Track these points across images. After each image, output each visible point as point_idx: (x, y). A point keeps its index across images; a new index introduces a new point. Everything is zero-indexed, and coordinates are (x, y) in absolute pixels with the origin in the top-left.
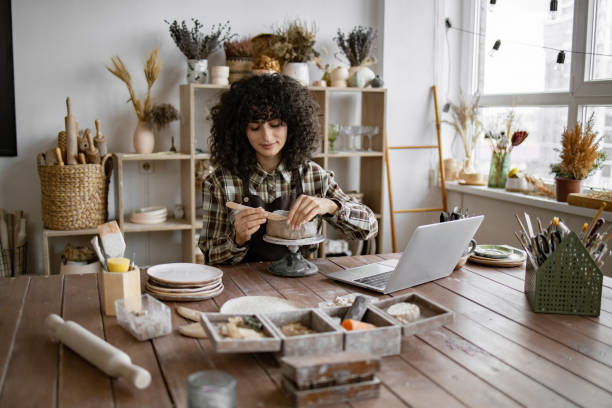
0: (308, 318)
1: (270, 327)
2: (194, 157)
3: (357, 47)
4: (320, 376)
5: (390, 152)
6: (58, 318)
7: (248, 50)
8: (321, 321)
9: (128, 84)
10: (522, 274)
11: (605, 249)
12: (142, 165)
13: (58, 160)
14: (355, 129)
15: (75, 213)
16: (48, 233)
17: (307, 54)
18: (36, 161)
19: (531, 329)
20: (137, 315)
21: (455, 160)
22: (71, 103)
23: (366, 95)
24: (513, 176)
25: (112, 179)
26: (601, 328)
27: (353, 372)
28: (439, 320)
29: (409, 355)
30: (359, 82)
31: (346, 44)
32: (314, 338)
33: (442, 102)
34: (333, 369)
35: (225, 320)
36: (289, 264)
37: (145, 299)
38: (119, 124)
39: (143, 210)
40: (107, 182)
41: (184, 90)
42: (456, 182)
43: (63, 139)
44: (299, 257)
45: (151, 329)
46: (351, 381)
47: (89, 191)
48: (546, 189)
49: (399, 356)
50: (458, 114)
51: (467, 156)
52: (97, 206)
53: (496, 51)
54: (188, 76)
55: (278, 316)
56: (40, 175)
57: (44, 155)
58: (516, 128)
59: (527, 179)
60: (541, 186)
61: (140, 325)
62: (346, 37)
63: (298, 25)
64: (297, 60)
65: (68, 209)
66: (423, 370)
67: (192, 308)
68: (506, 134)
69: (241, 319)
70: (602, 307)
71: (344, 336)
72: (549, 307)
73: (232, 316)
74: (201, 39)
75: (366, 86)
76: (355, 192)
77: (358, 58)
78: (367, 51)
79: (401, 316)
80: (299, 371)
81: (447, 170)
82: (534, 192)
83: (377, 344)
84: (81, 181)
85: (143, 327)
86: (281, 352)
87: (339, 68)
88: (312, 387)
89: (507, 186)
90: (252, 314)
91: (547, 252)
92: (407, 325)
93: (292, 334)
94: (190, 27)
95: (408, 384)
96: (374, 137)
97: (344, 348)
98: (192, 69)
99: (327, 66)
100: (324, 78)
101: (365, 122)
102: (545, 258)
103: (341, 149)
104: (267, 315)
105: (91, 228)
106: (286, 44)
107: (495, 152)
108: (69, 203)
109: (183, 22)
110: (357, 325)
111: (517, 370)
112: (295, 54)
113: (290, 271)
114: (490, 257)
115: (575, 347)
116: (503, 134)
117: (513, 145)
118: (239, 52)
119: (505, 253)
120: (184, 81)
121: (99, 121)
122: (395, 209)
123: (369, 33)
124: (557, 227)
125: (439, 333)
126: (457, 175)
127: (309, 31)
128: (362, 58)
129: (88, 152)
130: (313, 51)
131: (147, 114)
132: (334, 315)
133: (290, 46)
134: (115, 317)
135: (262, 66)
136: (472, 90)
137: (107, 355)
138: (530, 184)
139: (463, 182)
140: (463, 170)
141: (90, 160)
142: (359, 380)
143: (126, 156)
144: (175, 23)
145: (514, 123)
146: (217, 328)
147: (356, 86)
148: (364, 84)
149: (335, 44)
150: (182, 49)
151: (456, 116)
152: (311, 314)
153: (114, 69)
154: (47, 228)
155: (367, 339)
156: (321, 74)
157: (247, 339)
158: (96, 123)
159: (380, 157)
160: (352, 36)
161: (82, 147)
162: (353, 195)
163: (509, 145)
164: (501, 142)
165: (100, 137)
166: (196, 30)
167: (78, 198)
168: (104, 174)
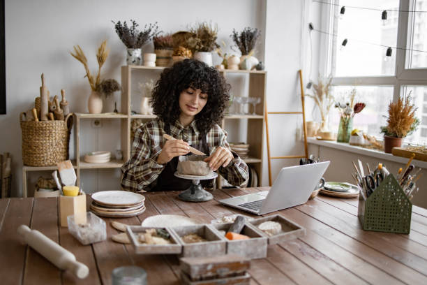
0: (202, 230)
1: (175, 237)
2: (130, 116)
3: (246, 42)
4: (207, 272)
5: (268, 115)
6: (27, 228)
7: (169, 43)
8: (212, 233)
9: (85, 65)
10: (356, 203)
11: (414, 186)
12: (93, 122)
13: (34, 118)
14: (244, 99)
15: (45, 154)
16: (26, 168)
17: (211, 46)
18: (19, 119)
19: (360, 242)
20: (83, 227)
21: (315, 123)
22: (44, 76)
23: (252, 75)
24: (355, 134)
25: (72, 131)
26: (410, 242)
27: (231, 269)
28: (294, 234)
29: (273, 258)
30: (247, 66)
31: (239, 40)
32: (205, 245)
33: (306, 82)
34: (217, 266)
35: (143, 231)
36: (193, 193)
37: (89, 216)
38: (78, 93)
39: (94, 153)
40: (69, 133)
41: (124, 70)
42: (315, 138)
43: (38, 102)
44: (200, 188)
45: (92, 236)
46: (229, 276)
47: (55, 139)
48: (378, 144)
49: (265, 259)
50: (317, 90)
51: (323, 120)
52: (61, 150)
53: (344, 47)
54: (128, 60)
55: (181, 229)
56: (21, 127)
57: (25, 114)
58: (357, 100)
59: (365, 137)
60: (375, 141)
61: (84, 234)
62: (239, 35)
63: (205, 26)
64: (204, 50)
65: (41, 152)
66: (282, 269)
67: (122, 223)
68: (350, 105)
69: (155, 231)
70: (411, 227)
71: (227, 243)
72: (375, 227)
73: (149, 229)
74: (137, 34)
75: (252, 69)
76: (243, 143)
77: (247, 50)
78: (253, 45)
79: (268, 231)
80: (192, 268)
81: (308, 129)
82: (369, 146)
83: (250, 250)
84: (50, 132)
85: (86, 235)
86: (182, 255)
87: (234, 56)
88: (201, 279)
89: (350, 141)
90: (163, 227)
91: (373, 187)
92: (272, 237)
93: (191, 242)
94: (130, 25)
95: (270, 279)
96: (257, 105)
97: (226, 252)
98: (131, 55)
99: (226, 54)
100: (223, 63)
101: (251, 94)
102: (372, 192)
103: (234, 113)
104: (173, 228)
105: (56, 165)
106: (197, 39)
107: (342, 117)
108: (41, 148)
109: (125, 23)
110: (237, 237)
111: (348, 270)
112: (202, 46)
113: (193, 197)
114: (335, 190)
115: (390, 255)
116: (348, 104)
117: (355, 112)
118: (163, 44)
119: (346, 188)
120: (125, 64)
121: (64, 91)
122: (271, 156)
123: (255, 32)
124: (381, 170)
125: (295, 243)
126: (316, 133)
127: (213, 30)
128: (250, 49)
129: (56, 112)
130: (215, 44)
131: (98, 86)
132: (220, 229)
133: (200, 40)
134: (67, 228)
135: (179, 53)
136: (327, 74)
137: (59, 254)
138: (367, 140)
139: (320, 137)
140: (319, 130)
141: (57, 118)
142: (235, 275)
143: (82, 115)
144: (119, 23)
145: (355, 97)
146: (137, 237)
147: (245, 69)
148: (250, 68)
149: (232, 39)
150: (124, 41)
151: (316, 92)
152: (205, 228)
153: (75, 54)
154: (25, 165)
155: (243, 246)
156: (221, 60)
157: (158, 245)
158: (62, 92)
159: (262, 120)
160: (243, 34)
161: (52, 108)
162: (242, 146)
163: (352, 112)
164: (347, 110)
165: (65, 101)
166: (134, 28)
167: (48, 144)
168: (66, 128)
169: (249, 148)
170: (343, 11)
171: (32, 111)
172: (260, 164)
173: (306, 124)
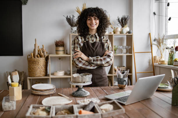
0: (71, 108)
5: (135, 54)
12: (58, 58)
13: (32, 57)
16: (28, 78)
18: (27, 58)
21: (158, 56)
22: (36, 40)
24: (176, 61)
28: (117, 112)
30: (124, 32)
31: (120, 21)
33: (153, 38)
38: (50, 47)
39: (58, 71)
42: (157, 63)
47: (41, 66)
51: (161, 55)
52: (43, 70)
53: (169, 21)
54: (71, 32)
58: (177, 45)
62: (120, 19)
65: (35, 71)
68: (173, 47)
69: (45, 108)
71: (77, 116)
74: (75, 21)
75: (126, 33)
78: (127, 23)
81: (154, 59)
84: (38, 62)
87: (117, 28)
89: (174, 64)
90: (50, 105)
92: (104, 113)
96: (129, 49)
98: (72, 30)
99: (115, 28)
101: (127, 45)
103: (119, 53)
105: (41, 76)
107: (170, 53)
108: (35, 69)
109: (70, 16)
116: (172, 47)
117: (176, 51)
121: (44, 45)
122: (137, 72)
123: (127, 17)
126: (158, 61)
128: (125, 24)
129: (40, 54)
139: (160, 63)
140: (160, 60)
141: (41, 56)
144: (67, 16)
146: (33, 110)
147: (123, 33)
149: (117, 21)
150: (69, 24)
151: (157, 42)
154: (29, 76)
156: (113, 30)
158: (43, 46)
159: (131, 56)
160: (122, 19)
161: (39, 53)
162: (123, 67)
163: (174, 51)
164: (171, 50)
165: (44, 50)
166: (73, 18)
167: (37, 68)
168: (45, 61)
169: (127, 69)
170: (168, 5)
171: (31, 54)
172: (131, 76)
173: (153, 57)
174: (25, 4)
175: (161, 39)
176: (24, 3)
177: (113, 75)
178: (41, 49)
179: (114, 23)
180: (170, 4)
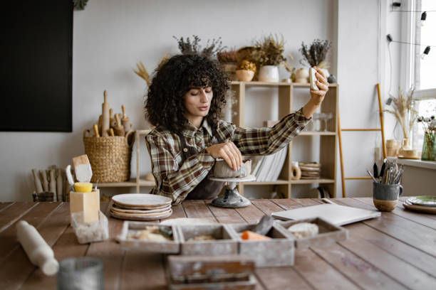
0: (219, 232)
1: (178, 235)
5: (342, 133)
7: (233, 57)
8: (227, 233)
9: (147, 81)
13: (96, 133)
14: (315, 114)
15: (105, 171)
17: (277, 59)
18: (82, 136)
21: (395, 141)
22: (107, 93)
28: (331, 236)
31: (308, 53)
33: (385, 97)
35: (144, 228)
42: (396, 157)
43: (101, 118)
46: (227, 280)
47: (116, 155)
49: (291, 267)
51: (405, 137)
52: (121, 167)
53: (426, 55)
56: (85, 144)
57: (88, 131)
62: (308, 48)
63: (271, 39)
64: (269, 63)
65: (101, 168)
69: (157, 228)
71: (239, 244)
74: (200, 49)
76: (315, 163)
77: (317, 62)
78: (324, 57)
79: (300, 233)
81: (389, 148)
84: (111, 148)
86: (177, 253)
87: (301, 69)
92: (301, 239)
94: (192, 40)
96: (329, 120)
99: (294, 69)
100: (291, 77)
101: (323, 110)
105: (116, 182)
106: (261, 51)
107: (426, 133)
108: (101, 164)
109: (188, 39)
110: (255, 237)
112: (267, 59)
116: (433, 118)
118: (227, 58)
121: (125, 106)
122: (346, 176)
123: (325, 44)
125: (339, 252)
126: (397, 152)
127: (279, 43)
128: (320, 61)
129: (116, 128)
130: (282, 57)
133: (264, 53)
135: (242, 67)
139: (401, 156)
140: (402, 148)
141: (117, 133)
143: (143, 131)
144: (182, 39)
146: (134, 233)
149: (300, 53)
151: (396, 106)
152: (222, 229)
153: (138, 71)
156: (289, 74)
158: (123, 108)
159: (334, 136)
160: (312, 47)
161: (113, 124)
162: (313, 165)
164: (431, 124)
165: (125, 117)
166: (196, 44)
167: (108, 160)
168: (127, 144)
169: (322, 168)
170: (424, 17)
171: (94, 126)
172: (333, 185)
173: (385, 142)
174: (81, 7)
175: (405, 98)
176: (78, 6)
177: (290, 182)
178: (117, 116)
179: (292, 58)
180: (428, 14)
